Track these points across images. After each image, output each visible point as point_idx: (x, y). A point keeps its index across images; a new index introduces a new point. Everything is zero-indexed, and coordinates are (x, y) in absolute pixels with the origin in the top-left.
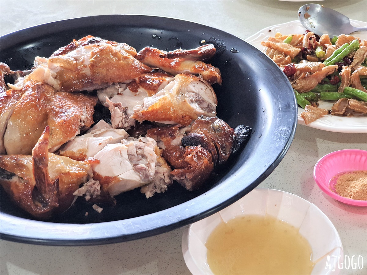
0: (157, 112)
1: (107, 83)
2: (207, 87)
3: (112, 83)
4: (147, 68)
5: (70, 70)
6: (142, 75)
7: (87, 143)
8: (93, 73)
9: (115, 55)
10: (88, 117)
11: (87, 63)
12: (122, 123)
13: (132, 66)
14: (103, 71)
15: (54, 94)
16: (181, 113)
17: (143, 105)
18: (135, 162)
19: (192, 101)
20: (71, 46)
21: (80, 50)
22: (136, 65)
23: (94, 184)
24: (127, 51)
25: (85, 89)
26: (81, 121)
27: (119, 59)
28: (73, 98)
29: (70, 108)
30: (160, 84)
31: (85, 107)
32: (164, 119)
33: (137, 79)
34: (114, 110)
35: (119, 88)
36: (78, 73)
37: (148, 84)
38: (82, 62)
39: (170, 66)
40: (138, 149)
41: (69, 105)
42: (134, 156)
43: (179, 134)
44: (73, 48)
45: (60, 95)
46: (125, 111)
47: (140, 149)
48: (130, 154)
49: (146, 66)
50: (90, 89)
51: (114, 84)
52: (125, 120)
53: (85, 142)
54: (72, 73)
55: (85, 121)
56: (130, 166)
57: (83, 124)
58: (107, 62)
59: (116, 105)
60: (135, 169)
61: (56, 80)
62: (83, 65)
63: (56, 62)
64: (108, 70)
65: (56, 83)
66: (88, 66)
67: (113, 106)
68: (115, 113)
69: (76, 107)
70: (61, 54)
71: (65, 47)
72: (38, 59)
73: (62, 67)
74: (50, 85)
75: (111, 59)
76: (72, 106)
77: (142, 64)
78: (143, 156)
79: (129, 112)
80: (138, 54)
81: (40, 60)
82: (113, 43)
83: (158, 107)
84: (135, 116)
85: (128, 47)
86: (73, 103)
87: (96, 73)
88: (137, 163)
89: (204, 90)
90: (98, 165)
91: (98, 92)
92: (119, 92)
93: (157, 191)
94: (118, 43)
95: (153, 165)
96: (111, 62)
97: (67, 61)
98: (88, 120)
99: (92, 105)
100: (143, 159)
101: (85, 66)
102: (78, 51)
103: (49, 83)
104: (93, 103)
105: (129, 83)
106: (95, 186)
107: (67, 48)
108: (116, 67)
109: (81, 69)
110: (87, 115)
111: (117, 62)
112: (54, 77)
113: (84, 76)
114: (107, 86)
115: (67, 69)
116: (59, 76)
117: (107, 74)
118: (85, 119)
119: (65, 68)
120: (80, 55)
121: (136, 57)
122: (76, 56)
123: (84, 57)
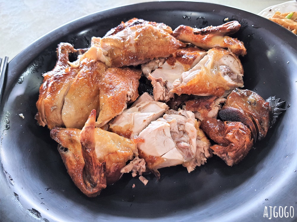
0: (195, 86)
1: (149, 59)
2: (234, 59)
3: (153, 59)
4: (182, 44)
5: (119, 48)
6: (179, 51)
7: (132, 119)
8: (137, 50)
9: (156, 34)
10: (134, 92)
11: (133, 42)
12: (163, 96)
13: (170, 43)
14: (146, 49)
15: (106, 70)
16: (215, 86)
17: (182, 80)
18: (177, 139)
19: (224, 74)
20: (120, 27)
21: (127, 31)
22: (173, 42)
23: (140, 162)
24: (165, 30)
25: (131, 64)
26: (127, 96)
27: (159, 38)
28: (121, 73)
29: (118, 83)
30: (195, 59)
31: (131, 82)
32: (200, 92)
33: (174, 54)
34: (155, 86)
35: (159, 62)
36: (126, 51)
37: (184, 59)
38: (129, 41)
39: (202, 42)
40: (179, 126)
41: (118, 80)
42: (176, 134)
43: (215, 105)
44: (121, 29)
45: (110, 71)
46: (165, 85)
47: (181, 126)
48: (173, 131)
49: (181, 42)
50: (135, 64)
51: (155, 59)
52: (165, 94)
53: (131, 118)
54: (121, 51)
55: (131, 96)
56: (173, 144)
57: (129, 99)
58: (149, 41)
59: (158, 81)
60: (178, 147)
61: (107, 57)
62: (129, 44)
63: (107, 42)
64: (150, 48)
65: (107, 60)
66: (133, 45)
67: (155, 81)
68: (156, 88)
69: (124, 83)
70: (112, 34)
71: (115, 28)
72: (94, 39)
73: (112, 46)
74: (102, 62)
75: (153, 37)
76: (120, 82)
77: (178, 41)
78: (184, 132)
79: (169, 85)
80: (174, 32)
81: (96, 40)
82: (153, 24)
83: (196, 82)
84: (175, 91)
85: (165, 27)
86: (121, 79)
87: (140, 50)
88: (179, 140)
89: (232, 62)
90: (143, 144)
91: (142, 66)
92: (159, 66)
93: (197, 165)
94: (158, 24)
95: (194, 141)
96: (152, 41)
97: (116, 41)
98: (134, 95)
99: (137, 79)
100: (184, 136)
101: (131, 45)
102: (125, 32)
103: (101, 61)
104: (138, 77)
105: (167, 58)
106: (141, 164)
107: (117, 29)
108: (156, 45)
109: (128, 47)
110: (133, 90)
111: (158, 40)
112: (106, 55)
113: (130, 53)
114: (149, 61)
115: (117, 48)
116: (110, 53)
117: (149, 51)
118: (131, 94)
119: (115, 47)
120: (126, 35)
121: (172, 34)
122: (123, 36)
123: (130, 37)
